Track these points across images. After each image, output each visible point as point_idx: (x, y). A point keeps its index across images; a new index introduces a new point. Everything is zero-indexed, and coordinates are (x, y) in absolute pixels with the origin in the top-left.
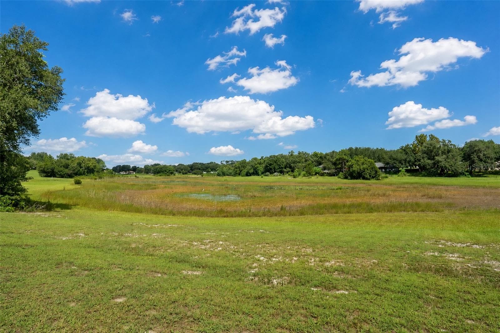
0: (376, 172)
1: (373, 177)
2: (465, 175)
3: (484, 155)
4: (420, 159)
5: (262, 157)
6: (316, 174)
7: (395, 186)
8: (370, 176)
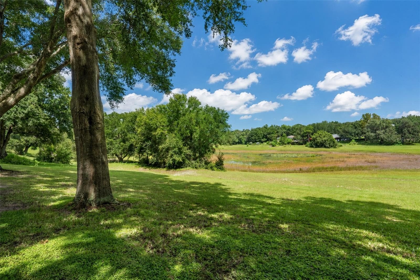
0: (334, 142)
1: (332, 146)
2: (399, 144)
3: (412, 129)
4: (366, 133)
5: (244, 130)
6: (288, 143)
7: (348, 153)
8: (330, 145)
